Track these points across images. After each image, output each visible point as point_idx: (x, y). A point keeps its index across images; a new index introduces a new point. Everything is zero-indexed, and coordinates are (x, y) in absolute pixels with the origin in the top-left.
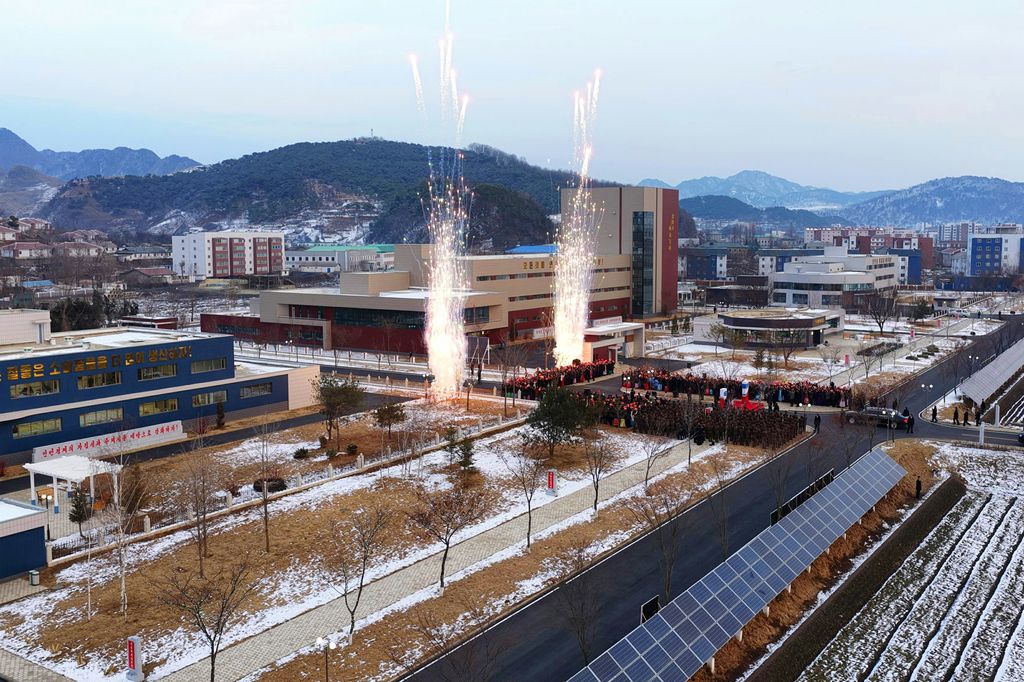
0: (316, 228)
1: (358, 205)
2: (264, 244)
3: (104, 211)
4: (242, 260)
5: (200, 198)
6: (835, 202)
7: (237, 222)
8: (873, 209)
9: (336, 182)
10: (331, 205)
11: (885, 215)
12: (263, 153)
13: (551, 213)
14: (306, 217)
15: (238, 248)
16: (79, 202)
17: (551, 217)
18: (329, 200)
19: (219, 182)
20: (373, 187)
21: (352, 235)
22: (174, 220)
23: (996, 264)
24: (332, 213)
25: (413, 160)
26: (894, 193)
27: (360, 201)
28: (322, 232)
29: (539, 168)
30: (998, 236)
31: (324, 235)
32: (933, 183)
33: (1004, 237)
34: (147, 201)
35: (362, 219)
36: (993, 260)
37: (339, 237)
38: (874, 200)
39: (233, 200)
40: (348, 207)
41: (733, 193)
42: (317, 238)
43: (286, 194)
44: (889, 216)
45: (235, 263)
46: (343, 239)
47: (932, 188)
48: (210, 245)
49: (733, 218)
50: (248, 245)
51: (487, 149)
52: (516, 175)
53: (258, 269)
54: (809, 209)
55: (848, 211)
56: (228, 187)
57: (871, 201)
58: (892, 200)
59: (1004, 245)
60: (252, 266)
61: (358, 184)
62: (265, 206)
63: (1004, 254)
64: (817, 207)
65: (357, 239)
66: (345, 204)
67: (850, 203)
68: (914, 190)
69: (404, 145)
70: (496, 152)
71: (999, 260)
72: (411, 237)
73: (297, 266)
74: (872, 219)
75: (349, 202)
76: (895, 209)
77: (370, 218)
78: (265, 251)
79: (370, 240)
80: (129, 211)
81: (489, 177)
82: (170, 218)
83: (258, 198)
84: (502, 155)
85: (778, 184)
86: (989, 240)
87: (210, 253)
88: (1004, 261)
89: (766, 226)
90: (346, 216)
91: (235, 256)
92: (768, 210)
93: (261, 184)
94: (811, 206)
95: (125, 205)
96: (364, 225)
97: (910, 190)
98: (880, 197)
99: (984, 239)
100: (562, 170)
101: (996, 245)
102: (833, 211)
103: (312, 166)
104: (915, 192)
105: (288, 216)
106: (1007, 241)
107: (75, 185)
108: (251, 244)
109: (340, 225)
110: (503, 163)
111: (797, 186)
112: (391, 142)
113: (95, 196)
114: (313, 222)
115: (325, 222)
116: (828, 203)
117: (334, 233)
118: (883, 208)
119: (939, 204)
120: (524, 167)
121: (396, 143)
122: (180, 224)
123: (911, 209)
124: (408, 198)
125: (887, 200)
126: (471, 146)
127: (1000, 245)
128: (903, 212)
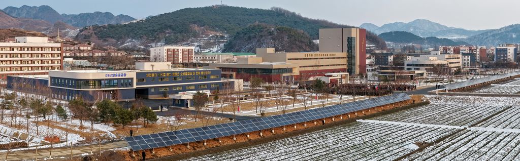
0: (197, 46)
1: (217, 36)
2: (186, 51)
3: (99, 39)
4: (178, 57)
5: (141, 33)
6: (465, 35)
7: (159, 44)
8: (482, 38)
9: (206, 26)
10: (204, 36)
11: (488, 41)
12: (169, 13)
13: (314, 39)
14: (192, 42)
15: (177, 53)
16: (89, 36)
17: (314, 41)
18: (202, 34)
19: (149, 26)
20: (224, 28)
21: (215, 49)
22: (130, 43)
23: (506, 58)
24: (205, 40)
25: (243, 15)
26: (493, 31)
27: (218, 34)
28: (200, 48)
29: (307, 18)
30: (506, 47)
31: (202, 49)
32: (511, 26)
33: (508, 48)
34: (117, 35)
35: (219, 43)
36: (504, 57)
37: (208, 50)
38: (483, 34)
39: (157, 34)
40: (212, 37)
41: (411, 30)
42: (198, 51)
43: (182, 32)
44: (490, 41)
45: (175, 59)
46: (211, 51)
47: (511, 29)
48: (166, 51)
49: (409, 42)
50: (180, 51)
51: (280, 10)
52: (296, 22)
53: (184, 61)
54: (449, 38)
55: (470, 39)
56: (154, 28)
57: (481, 35)
58: (491, 34)
59: (508, 51)
60: (181, 60)
61: (216, 26)
62: (172, 37)
63: (508, 54)
64: (455, 37)
65: (217, 51)
66: (211, 36)
67: (472, 35)
68: (502, 30)
69: (238, 8)
70: (285, 11)
71: (507, 57)
72: (245, 50)
73: (198, 61)
74: (482, 43)
75: (212, 35)
76: (493, 38)
77: (223, 42)
78: (186, 54)
79: (224, 51)
80: (110, 39)
81: (281, 22)
82: (128, 42)
83: (169, 33)
84: (288, 12)
85: (435, 26)
86: (503, 49)
87: (166, 54)
88: (508, 57)
89: (427, 46)
90: (212, 41)
91: (175, 56)
92: (427, 38)
93: (170, 27)
94: (452, 37)
95: (109, 37)
96: (221, 45)
97: (500, 30)
98: (485, 33)
99: (500, 49)
100: (320, 19)
101: (505, 51)
102: (462, 39)
103: (193, 19)
104: (502, 31)
105: (183, 41)
106: (509, 49)
107: (87, 29)
108: (181, 51)
109: (209, 45)
110: (288, 16)
111: (445, 27)
112: (231, 7)
113: (95, 33)
114: (196, 44)
115: (202, 44)
116: (461, 35)
117: (206, 48)
118: (487, 38)
119: (514, 36)
120: (299, 17)
121: (234, 7)
122: (133, 45)
123: (501, 38)
124: (243, 33)
125: (489, 34)
126: (272, 8)
127: (507, 51)
128: (497, 39)
